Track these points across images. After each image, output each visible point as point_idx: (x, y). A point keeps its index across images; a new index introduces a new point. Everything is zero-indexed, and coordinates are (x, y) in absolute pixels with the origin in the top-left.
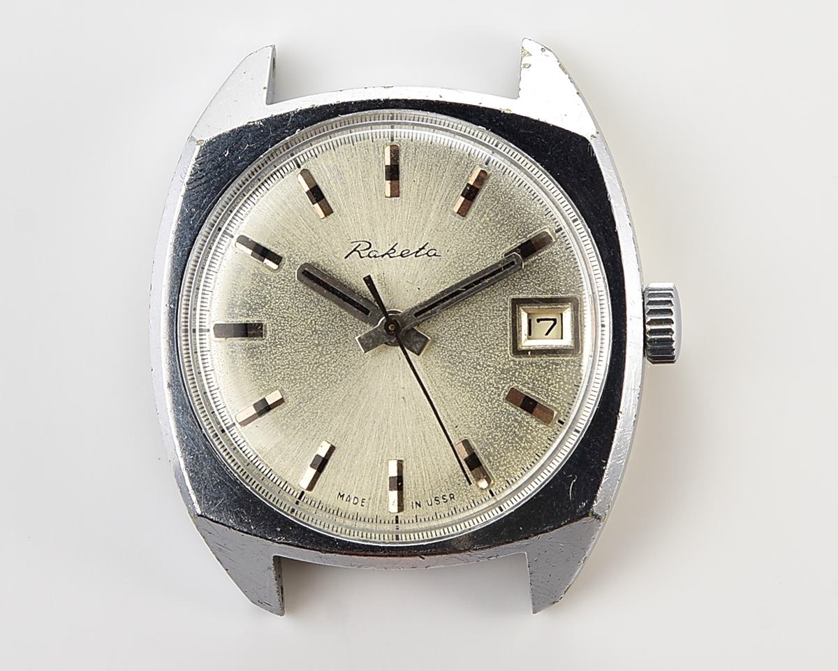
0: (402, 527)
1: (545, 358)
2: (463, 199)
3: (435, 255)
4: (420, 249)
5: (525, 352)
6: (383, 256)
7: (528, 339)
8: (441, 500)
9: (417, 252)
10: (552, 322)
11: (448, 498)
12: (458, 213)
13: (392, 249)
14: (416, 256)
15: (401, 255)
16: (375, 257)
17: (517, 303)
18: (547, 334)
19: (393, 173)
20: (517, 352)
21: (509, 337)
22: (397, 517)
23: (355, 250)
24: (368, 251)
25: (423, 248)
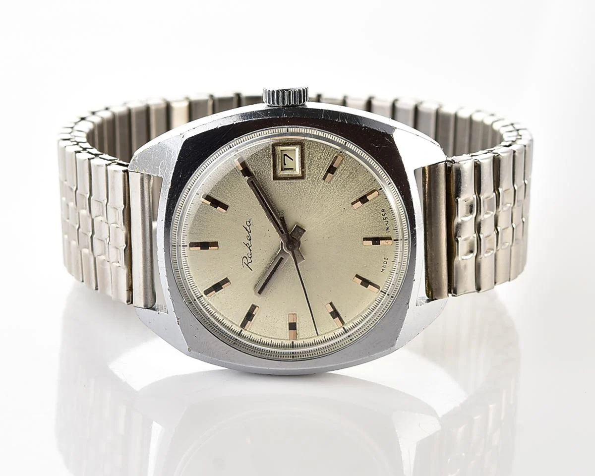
0: (400, 237)
1: (306, 161)
2: (218, 207)
3: (249, 222)
4: (247, 230)
5: (303, 172)
6: (251, 250)
7: (295, 170)
8: (385, 216)
9: (248, 232)
10: (286, 157)
11: (384, 213)
12: (226, 210)
13: (246, 245)
14: (250, 232)
15: (250, 240)
16: (251, 254)
17: (276, 178)
18: (292, 160)
19: (205, 246)
20: (302, 177)
21: (294, 181)
22: (395, 240)
23: (248, 265)
24: (248, 258)
25: (246, 228)
